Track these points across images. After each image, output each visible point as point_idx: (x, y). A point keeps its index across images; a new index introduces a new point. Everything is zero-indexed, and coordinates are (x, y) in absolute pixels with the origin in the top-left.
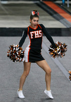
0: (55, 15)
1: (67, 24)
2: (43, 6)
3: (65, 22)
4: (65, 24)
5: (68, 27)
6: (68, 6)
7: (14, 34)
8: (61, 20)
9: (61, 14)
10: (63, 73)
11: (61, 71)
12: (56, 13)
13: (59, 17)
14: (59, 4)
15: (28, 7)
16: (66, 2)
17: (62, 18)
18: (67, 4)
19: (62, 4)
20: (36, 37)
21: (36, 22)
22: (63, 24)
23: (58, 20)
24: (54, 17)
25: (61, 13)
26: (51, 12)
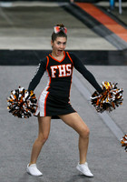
0: (97, 27)
1: (119, 43)
2: (76, 11)
3: (116, 40)
4: (114, 42)
5: (121, 49)
6: (120, 11)
7: (23, 61)
8: (108, 37)
9: (108, 26)
10: (110, 131)
11: (107, 127)
12: (98, 23)
13: (104, 32)
14: (104, 9)
15: (48, 14)
16: (117, 4)
17: (110, 33)
18: (117, 8)
19: (109, 8)
20: (61, 75)
21: (62, 46)
22: (112, 43)
23: (102, 36)
24: (95, 31)
25: (108, 23)
26: (91, 22)
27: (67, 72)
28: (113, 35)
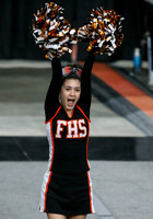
0: (113, 101)
1: (147, 125)
3: (143, 120)
5: (151, 135)
8: (131, 116)
9: (131, 99)
12: (115, 95)
13: (124, 108)
14: (124, 71)
15: (37, 80)
16: (144, 65)
17: (133, 109)
19: (133, 70)
22: (137, 125)
23: (122, 114)
24: (111, 107)
25: (131, 94)
26: (103, 92)
27: (79, 131)
28: (139, 113)
